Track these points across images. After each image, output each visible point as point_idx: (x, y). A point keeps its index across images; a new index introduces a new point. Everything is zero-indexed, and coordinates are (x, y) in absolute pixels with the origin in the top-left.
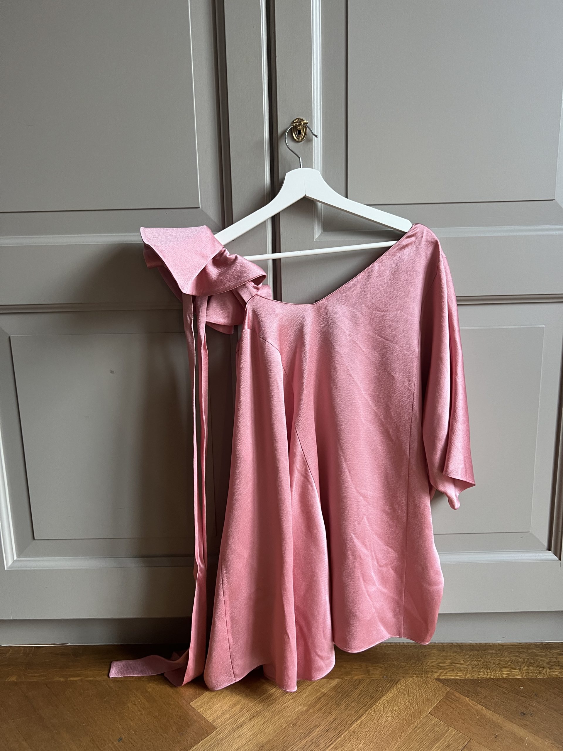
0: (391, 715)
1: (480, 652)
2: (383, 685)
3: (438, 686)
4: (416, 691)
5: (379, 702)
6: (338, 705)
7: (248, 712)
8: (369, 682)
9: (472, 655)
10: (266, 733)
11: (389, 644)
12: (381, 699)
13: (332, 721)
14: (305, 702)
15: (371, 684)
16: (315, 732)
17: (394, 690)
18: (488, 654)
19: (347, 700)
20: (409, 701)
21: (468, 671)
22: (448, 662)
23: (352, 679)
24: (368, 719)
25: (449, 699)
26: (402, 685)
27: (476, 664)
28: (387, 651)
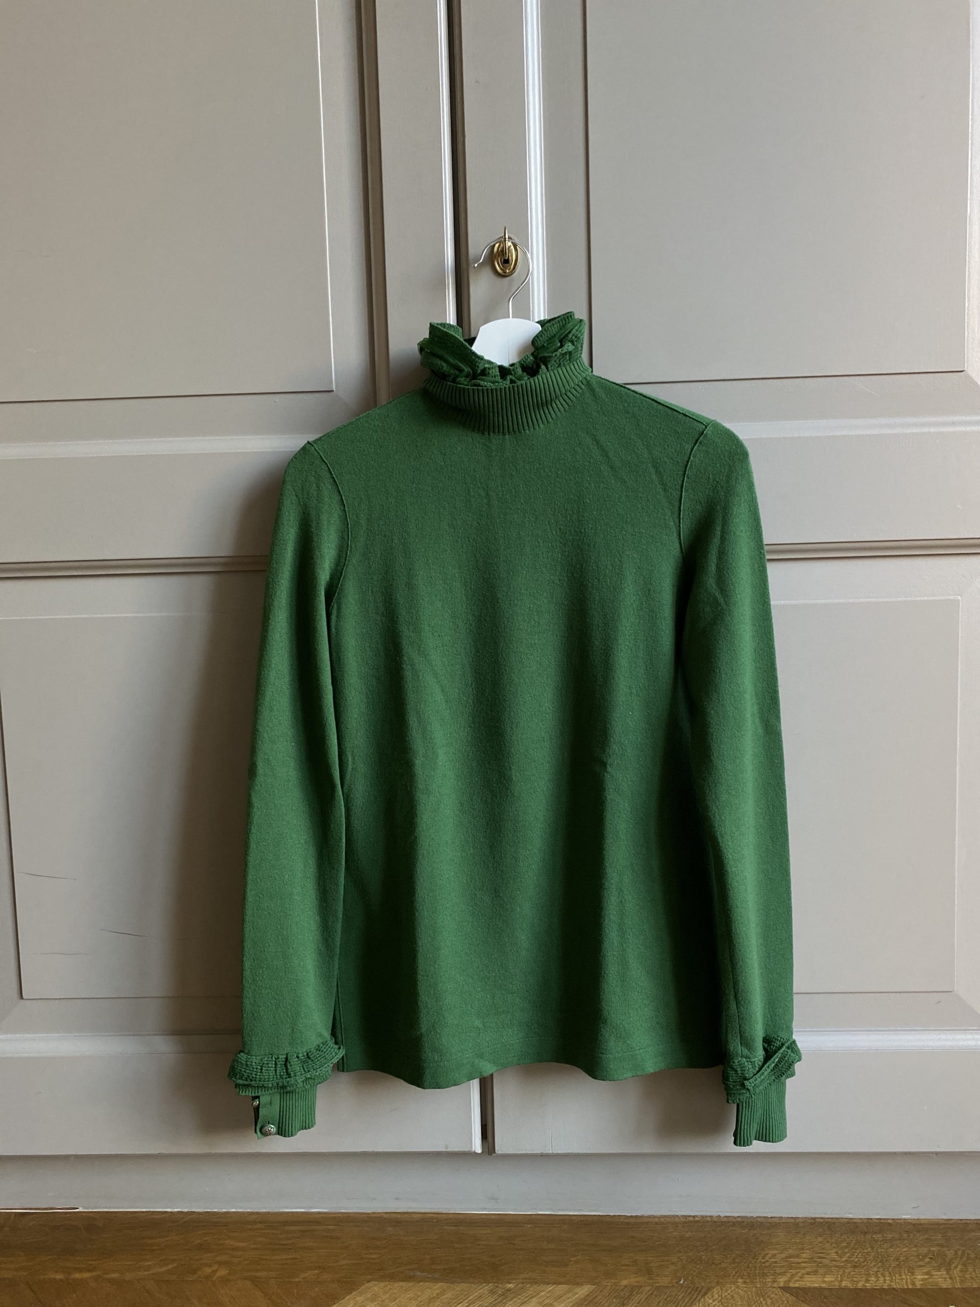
1: (868, 1237)
2: (677, 1299)
3: (786, 1302)
8: (650, 1293)
9: (853, 1242)
11: (691, 1219)
15: (654, 1297)
18: (885, 1241)
21: (846, 1274)
22: (806, 1255)
23: (617, 1284)
26: (715, 1298)
27: (862, 1260)
28: (687, 1232)
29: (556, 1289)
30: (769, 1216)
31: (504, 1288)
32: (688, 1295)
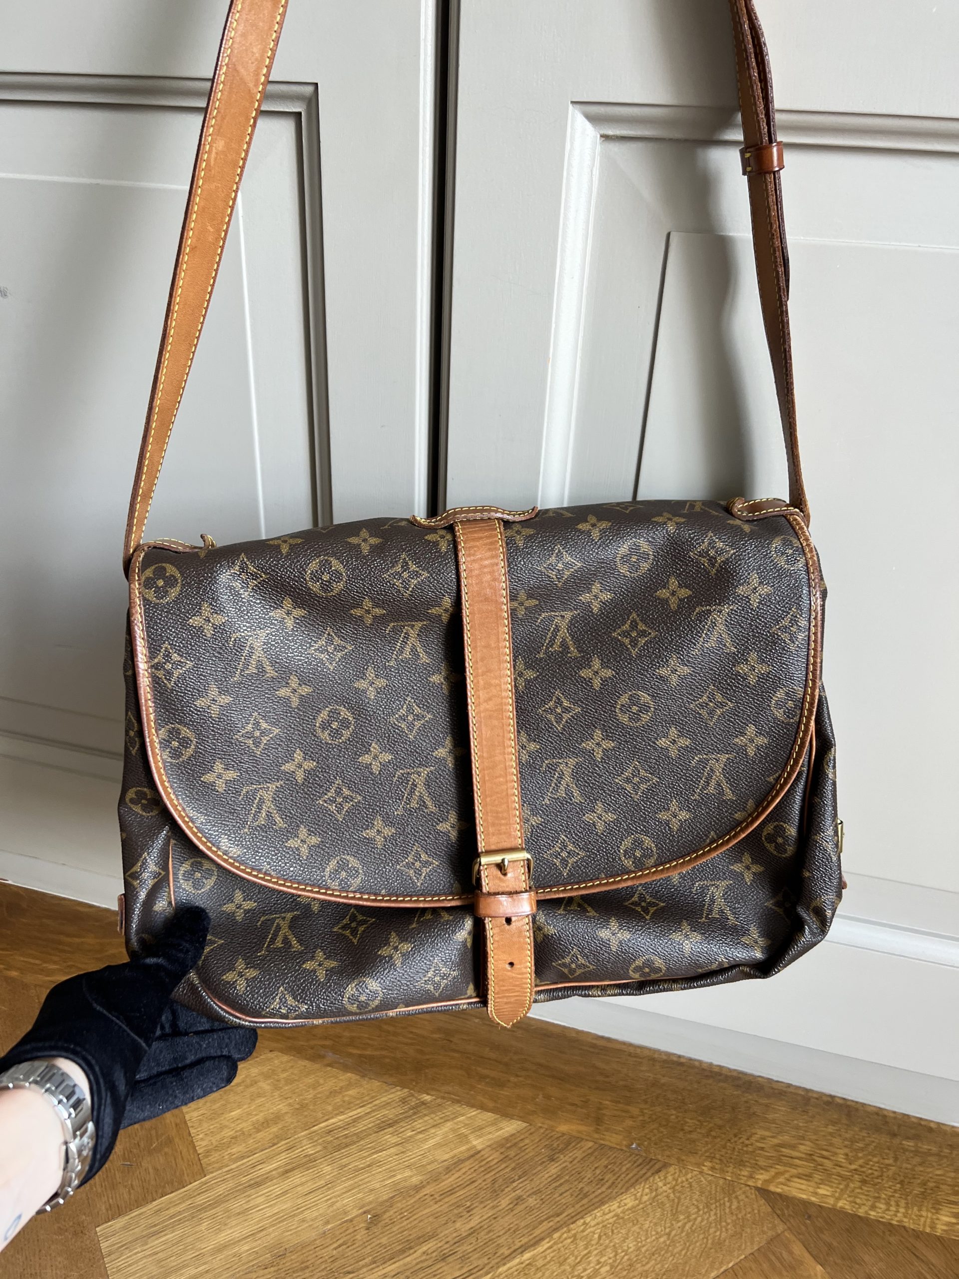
0: (611, 1261)
1: (896, 1141)
2: (620, 1169)
3: (756, 1211)
4: (696, 1210)
5: (596, 1216)
6: (496, 1193)
7: (290, 1151)
8: (590, 1151)
9: (874, 1144)
10: (303, 1221)
11: (675, 1059)
12: (603, 1208)
13: (464, 1234)
14: (425, 1161)
15: (592, 1158)
16: (415, 1252)
17: (643, 1190)
18: (916, 1152)
19: (521, 1185)
20: (670, 1232)
21: (849, 1189)
22: (805, 1148)
23: (552, 1129)
24: (552, 1255)
25: (773, 1258)
26: (668, 1181)
27: (876, 1173)
28: (664, 1076)
29: (479, 1116)
30: (775, 1079)
31: (419, 1099)
32: (638, 1166)
